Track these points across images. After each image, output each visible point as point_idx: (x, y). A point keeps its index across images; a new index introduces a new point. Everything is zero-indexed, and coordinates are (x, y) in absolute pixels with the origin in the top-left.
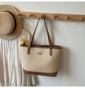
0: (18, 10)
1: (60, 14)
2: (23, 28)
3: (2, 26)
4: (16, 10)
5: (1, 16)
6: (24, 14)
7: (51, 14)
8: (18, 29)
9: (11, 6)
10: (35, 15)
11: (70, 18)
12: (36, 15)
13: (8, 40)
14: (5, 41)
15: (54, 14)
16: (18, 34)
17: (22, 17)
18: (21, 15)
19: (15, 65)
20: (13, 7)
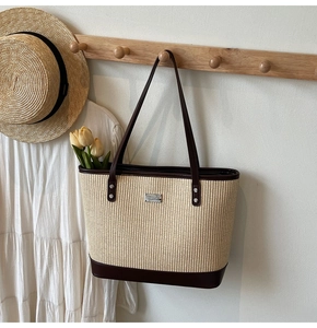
0: (74, 31)
1: (236, 50)
2: (91, 98)
3: (12, 88)
4: (66, 30)
5: (8, 51)
6: (95, 45)
7: (203, 48)
8: (72, 104)
9: (49, 15)
10: (141, 52)
11: (276, 67)
12: (145, 50)
13: (36, 144)
14: (24, 146)
15: (212, 50)
16: (73, 120)
17: (89, 55)
18: (86, 48)
19: (59, 238)
20: (56, 17)
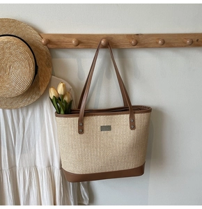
1: (142, 35)
6: (54, 39)
7: (123, 35)
12: (88, 39)
13: (17, 109)
19: (35, 166)
